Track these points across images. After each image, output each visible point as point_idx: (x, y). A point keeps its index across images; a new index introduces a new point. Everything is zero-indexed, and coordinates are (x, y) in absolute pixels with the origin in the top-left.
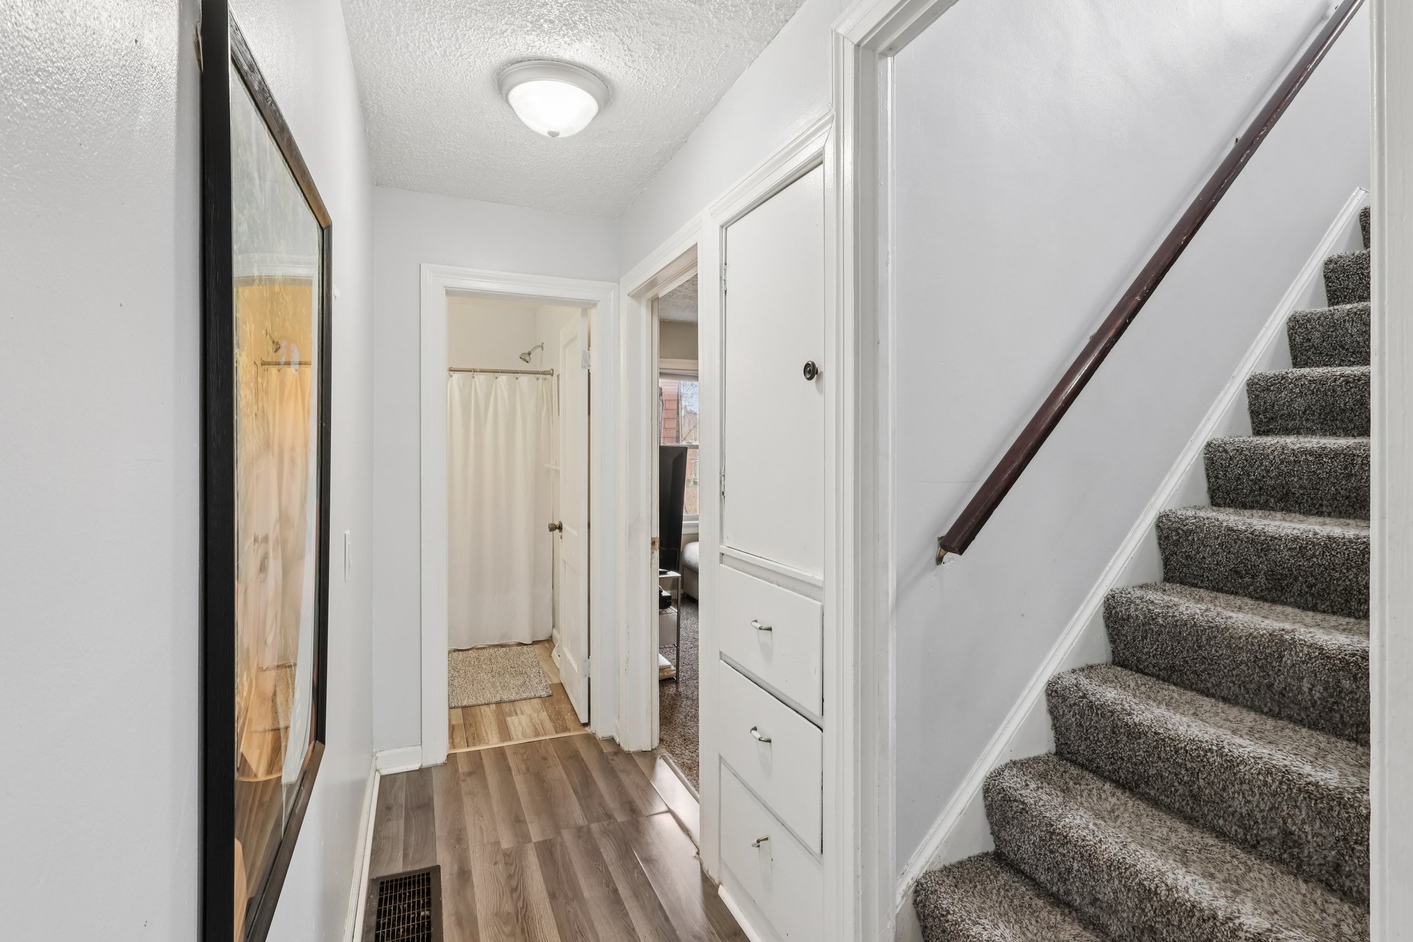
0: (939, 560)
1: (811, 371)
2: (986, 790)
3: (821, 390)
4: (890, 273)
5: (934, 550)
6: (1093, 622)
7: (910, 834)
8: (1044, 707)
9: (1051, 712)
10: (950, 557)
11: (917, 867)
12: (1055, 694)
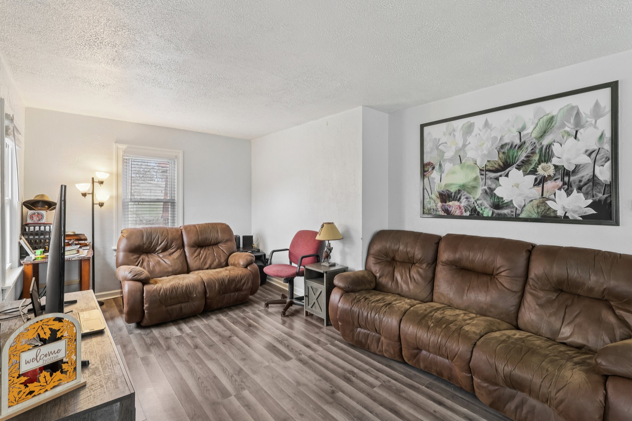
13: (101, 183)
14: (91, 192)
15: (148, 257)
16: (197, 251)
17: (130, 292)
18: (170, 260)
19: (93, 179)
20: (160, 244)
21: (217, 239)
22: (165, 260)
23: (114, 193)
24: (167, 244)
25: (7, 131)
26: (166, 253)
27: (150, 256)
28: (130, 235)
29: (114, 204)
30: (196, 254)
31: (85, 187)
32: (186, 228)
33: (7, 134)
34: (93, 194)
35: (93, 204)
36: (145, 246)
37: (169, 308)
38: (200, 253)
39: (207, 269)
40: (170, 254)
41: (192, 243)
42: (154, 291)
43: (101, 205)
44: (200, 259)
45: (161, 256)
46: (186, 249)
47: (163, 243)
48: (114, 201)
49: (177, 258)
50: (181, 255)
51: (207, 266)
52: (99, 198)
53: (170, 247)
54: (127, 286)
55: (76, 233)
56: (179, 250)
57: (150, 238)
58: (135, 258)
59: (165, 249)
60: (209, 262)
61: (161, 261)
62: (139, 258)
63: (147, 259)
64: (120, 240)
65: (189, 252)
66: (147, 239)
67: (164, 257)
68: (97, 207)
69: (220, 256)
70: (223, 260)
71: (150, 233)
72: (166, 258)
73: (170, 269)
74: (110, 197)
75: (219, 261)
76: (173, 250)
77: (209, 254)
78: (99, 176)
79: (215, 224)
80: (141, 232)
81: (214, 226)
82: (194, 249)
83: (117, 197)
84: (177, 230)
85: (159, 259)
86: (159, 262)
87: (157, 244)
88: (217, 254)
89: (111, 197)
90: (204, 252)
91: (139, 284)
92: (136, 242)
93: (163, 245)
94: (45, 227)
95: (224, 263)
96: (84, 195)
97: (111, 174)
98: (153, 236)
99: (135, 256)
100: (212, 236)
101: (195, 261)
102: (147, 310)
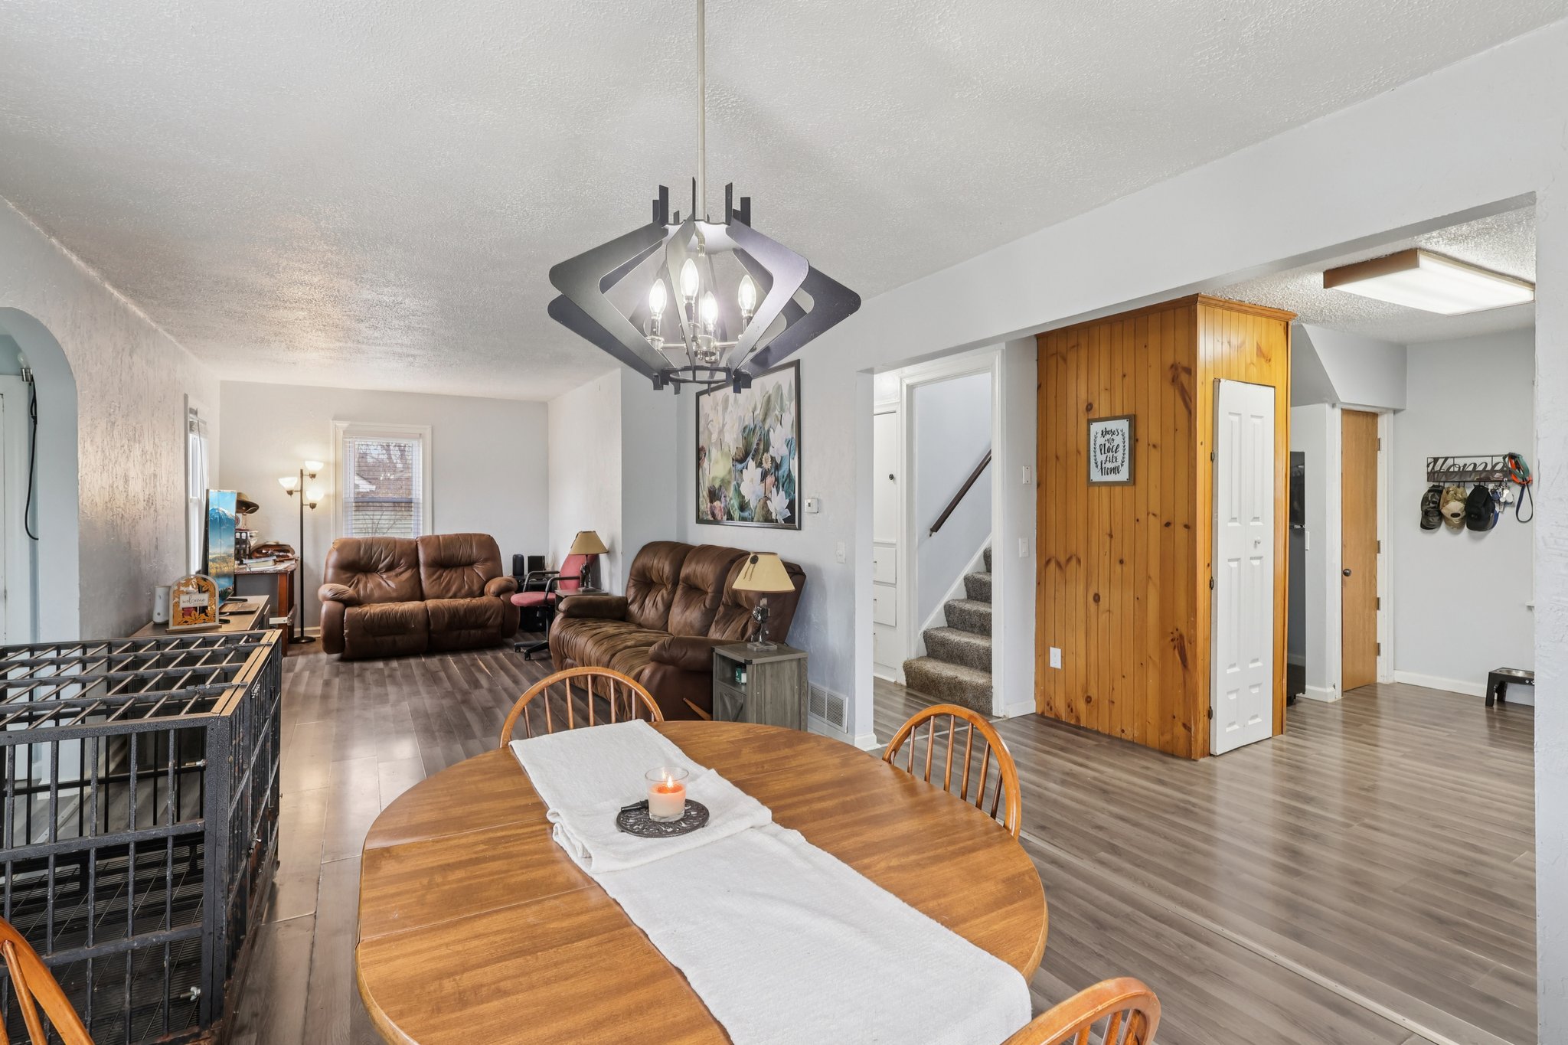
0: (930, 535)
1: (892, 477)
2: (945, 606)
3: (895, 483)
4: (916, 450)
5: (929, 532)
6: (979, 560)
7: (922, 617)
8: (963, 584)
9: (965, 585)
10: (934, 533)
11: (924, 628)
12: (967, 579)
13: (313, 476)
14: (299, 489)
15: (367, 578)
16: (438, 573)
17: (329, 615)
18: (395, 583)
19: (302, 471)
20: (384, 560)
21: (470, 556)
22: (390, 582)
23: (332, 490)
24: (393, 560)
25: (191, 426)
26: (393, 573)
27: (369, 576)
28: (343, 546)
29: (332, 506)
30: (435, 577)
31: (292, 482)
32: (423, 540)
33: (191, 430)
34: (301, 491)
35: (302, 505)
36: (363, 562)
37: (378, 639)
38: (441, 575)
39: (451, 598)
40: (397, 575)
41: (430, 560)
42: (357, 614)
43: (313, 506)
44: (440, 584)
45: (384, 576)
46: (422, 570)
47: (387, 560)
48: (332, 501)
49: (406, 580)
50: (412, 576)
51: (451, 594)
52: (310, 496)
53: (398, 565)
54: (325, 607)
55: (280, 543)
56: (410, 570)
57: (369, 552)
58: (347, 578)
59: (390, 568)
60: (454, 589)
61: (383, 583)
62: (353, 577)
63: (364, 579)
64: (330, 553)
65: (425, 574)
66: (366, 552)
67: (388, 578)
68: (307, 509)
69: (472, 582)
70: (476, 587)
71: (370, 545)
72: (390, 580)
73: (394, 595)
74: (325, 495)
75: (470, 588)
76: (402, 569)
77: (456, 578)
78: (312, 466)
79: (470, 535)
80: (358, 544)
81: (467, 538)
82: (432, 570)
83: (336, 496)
84: (410, 542)
85: (381, 580)
86: (380, 585)
87: (379, 561)
88: (468, 578)
89: (327, 496)
90: (447, 575)
91: (340, 605)
92: (351, 556)
93: (388, 562)
94: (241, 533)
95: (478, 592)
96: (290, 493)
97: (327, 463)
98: (375, 549)
99: (348, 575)
100: (463, 552)
101: (433, 586)
102: (348, 637)
